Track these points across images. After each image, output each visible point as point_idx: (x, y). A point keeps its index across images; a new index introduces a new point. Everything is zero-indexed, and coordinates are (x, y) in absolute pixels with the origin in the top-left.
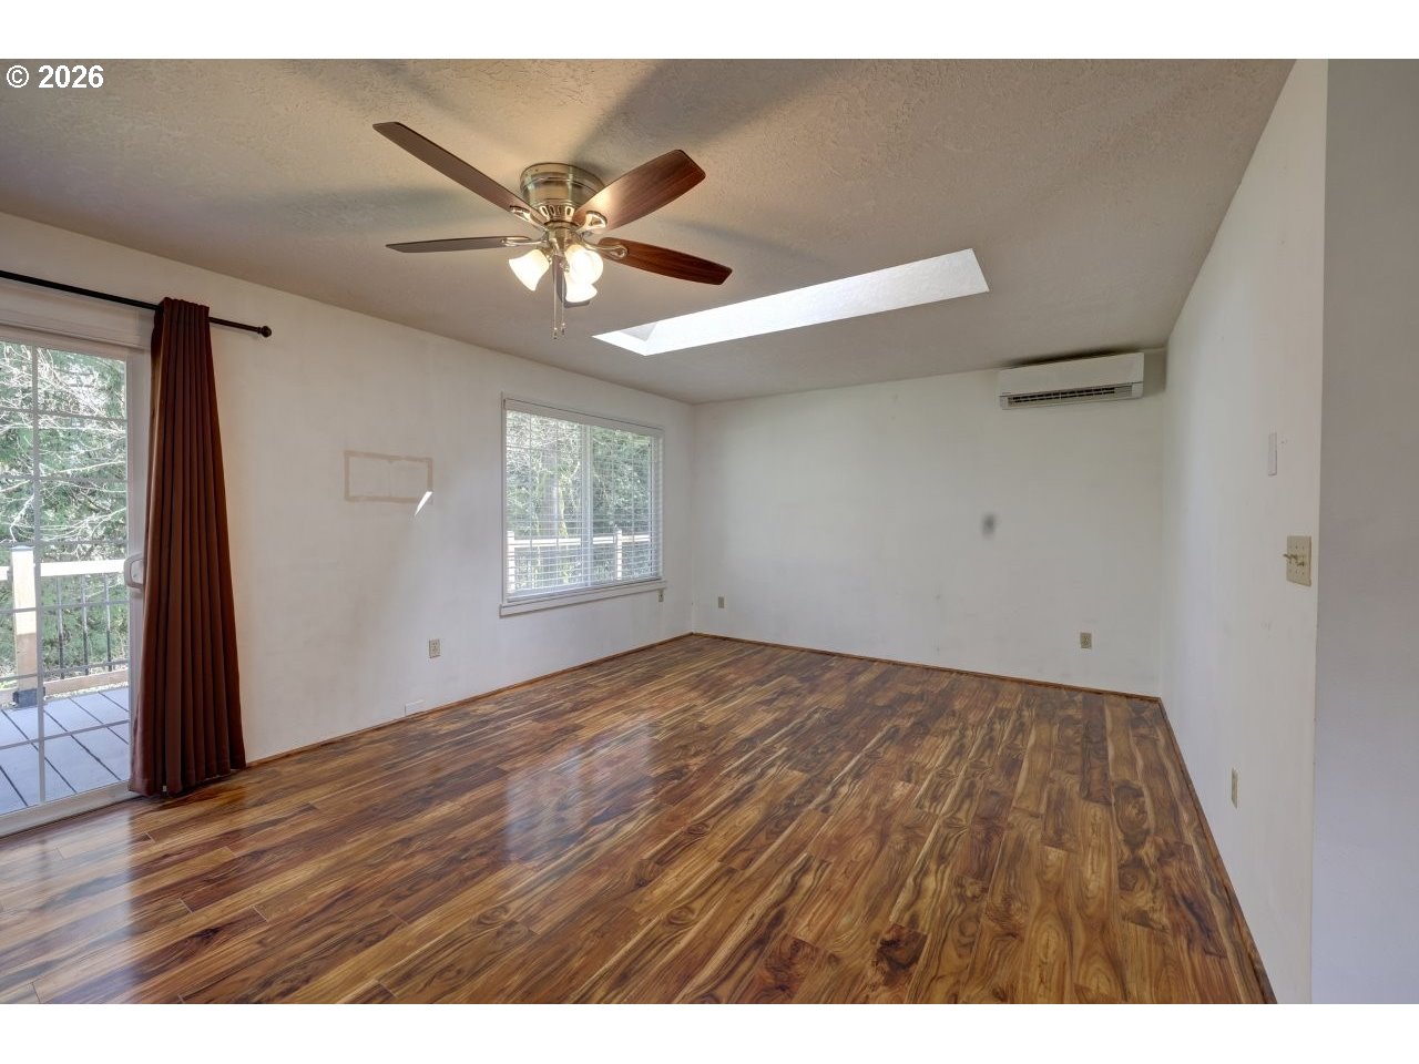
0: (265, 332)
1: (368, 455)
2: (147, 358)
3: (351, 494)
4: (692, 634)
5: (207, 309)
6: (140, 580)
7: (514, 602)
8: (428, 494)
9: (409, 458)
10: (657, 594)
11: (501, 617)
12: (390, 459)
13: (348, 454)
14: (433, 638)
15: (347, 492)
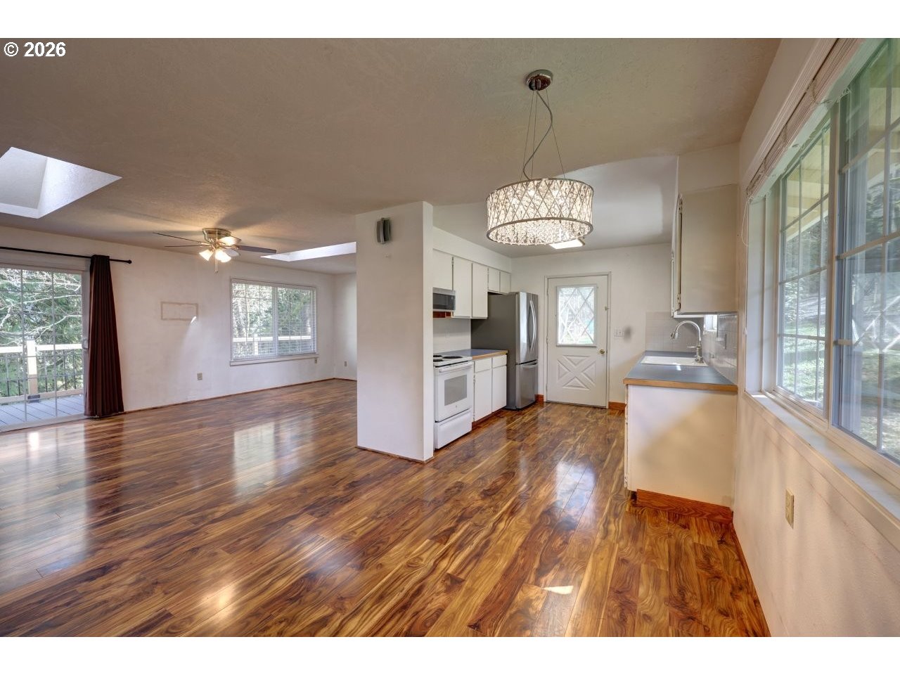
0: (130, 262)
1: (170, 303)
2: (88, 273)
3: (164, 318)
4: (334, 379)
5: (108, 257)
6: (87, 347)
7: (236, 360)
8: (195, 318)
9: (188, 304)
10: (313, 360)
11: (231, 366)
12: (180, 304)
13: (162, 303)
14: (200, 372)
15: (162, 317)
